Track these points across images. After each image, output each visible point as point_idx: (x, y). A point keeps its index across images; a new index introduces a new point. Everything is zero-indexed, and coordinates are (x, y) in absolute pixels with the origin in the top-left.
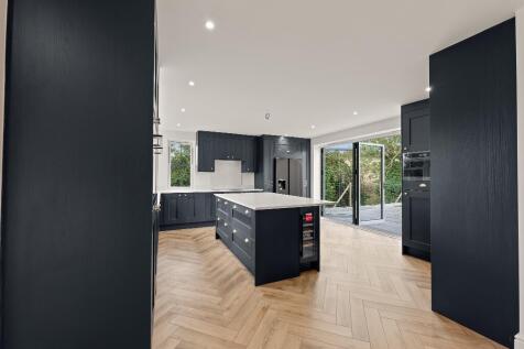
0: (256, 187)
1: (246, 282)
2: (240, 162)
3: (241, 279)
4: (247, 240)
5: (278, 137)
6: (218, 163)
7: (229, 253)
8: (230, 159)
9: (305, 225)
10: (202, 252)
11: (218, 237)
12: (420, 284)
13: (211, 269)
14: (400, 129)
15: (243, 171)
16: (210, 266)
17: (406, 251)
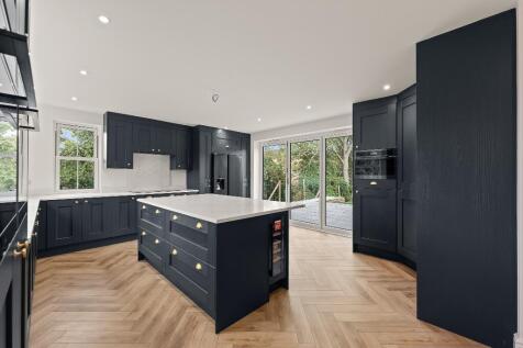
0: (188, 188)
1: (201, 329)
2: (167, 158)
3: (192, 325)
4: (199, 266)
5: (216, 129)
6: (137, 157)
7: (164, 282)
8: (156, 153)
9: (275, 235)
10: (118, 287)
11: (141, 257)
12: (387, 285)
13: (137, 317)
14: (351, 127)
15: (171, 169)
16: (136, 310)
17: (356, 249)
